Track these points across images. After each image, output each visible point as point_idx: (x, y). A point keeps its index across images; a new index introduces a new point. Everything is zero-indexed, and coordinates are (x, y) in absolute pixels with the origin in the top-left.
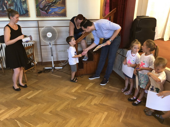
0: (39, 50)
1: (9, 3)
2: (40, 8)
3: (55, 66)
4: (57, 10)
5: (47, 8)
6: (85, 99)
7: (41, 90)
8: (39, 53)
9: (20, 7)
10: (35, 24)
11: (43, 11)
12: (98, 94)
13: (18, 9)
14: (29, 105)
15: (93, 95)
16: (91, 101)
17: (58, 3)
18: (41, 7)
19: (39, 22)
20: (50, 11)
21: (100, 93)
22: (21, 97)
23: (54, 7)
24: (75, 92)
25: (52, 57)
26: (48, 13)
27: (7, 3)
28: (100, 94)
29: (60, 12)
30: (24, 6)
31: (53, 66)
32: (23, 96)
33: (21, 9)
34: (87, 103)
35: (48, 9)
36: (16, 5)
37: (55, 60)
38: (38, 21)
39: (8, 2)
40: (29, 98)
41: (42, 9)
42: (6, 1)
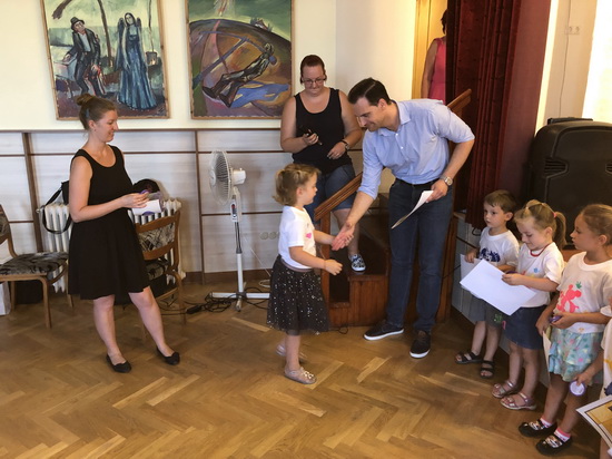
0: (194, 231)
1: (106, 71)
2: (205, 89)
3: (246, 290)
4: (262, 96)
5: (229, 87)
6: (355, 419)
7: (197, 377)
8: (195, 242)
9: (139, 84)
10: (184, 143)
11: (215, 97)
12: (405, 401)
14: (152, 429)
15: (384, 405)
16: (378, 425)
17: (266, 72)
18: (210, 84)
19: (199, 134)
21: (410, 399)
22: (127, 398)
23: (252, 86)
24: (317, 389)
25: (239, 255)
26: (229, 106)
28: (410, 402)
29: (272, 102)
30: (154, 82)
31: (241, 290)
32: (133, 395)
33: (142, 93)
34: (364, 435)
35: (232, 92)
36: (129, 79)
37: (248, 268)
38: (196, 131)
39: (102, 70)
40: (154, 402)
41: (211, 92)
42: (95, 67)
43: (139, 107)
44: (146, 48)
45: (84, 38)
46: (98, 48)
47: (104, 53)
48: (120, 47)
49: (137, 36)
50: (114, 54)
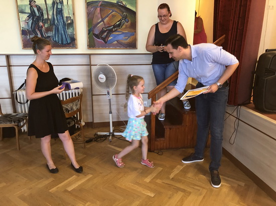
0: (89, 103)
1: (46, 26)
2: (94, 34)
4: (122, 38)
5: (106, 34)
7: (91, 176)
8: (89, 108)
9: (62, 32)
10: (84, 60)
11: (99, 39)
12: (193, 188)
13: (60, 36)
15: (184, 191)
17: (124, 27)
19: (92, 56)
20: (110, 38)
21: (196, 187)
22: (57, 187)
23: (117, 33)
24: (150, 182)
25: (111, 115)
27: (42, 27)
29: (127, 41)
31: (111, 131)
32: (59, 185)
33: (64, 36)
35: (107, 36)
36: (57, 30)
37: (115, 120)
38: (90, 55)
39: (44, 25)
41: (97, 36)
42: (41, 24)
43: (62, 43)
44: (66, 14)
45: (36, 9)
46: (42, 14)
47: (45, 17)
48: (53, 14)
49: (61, 8)
50: (50, 17)
